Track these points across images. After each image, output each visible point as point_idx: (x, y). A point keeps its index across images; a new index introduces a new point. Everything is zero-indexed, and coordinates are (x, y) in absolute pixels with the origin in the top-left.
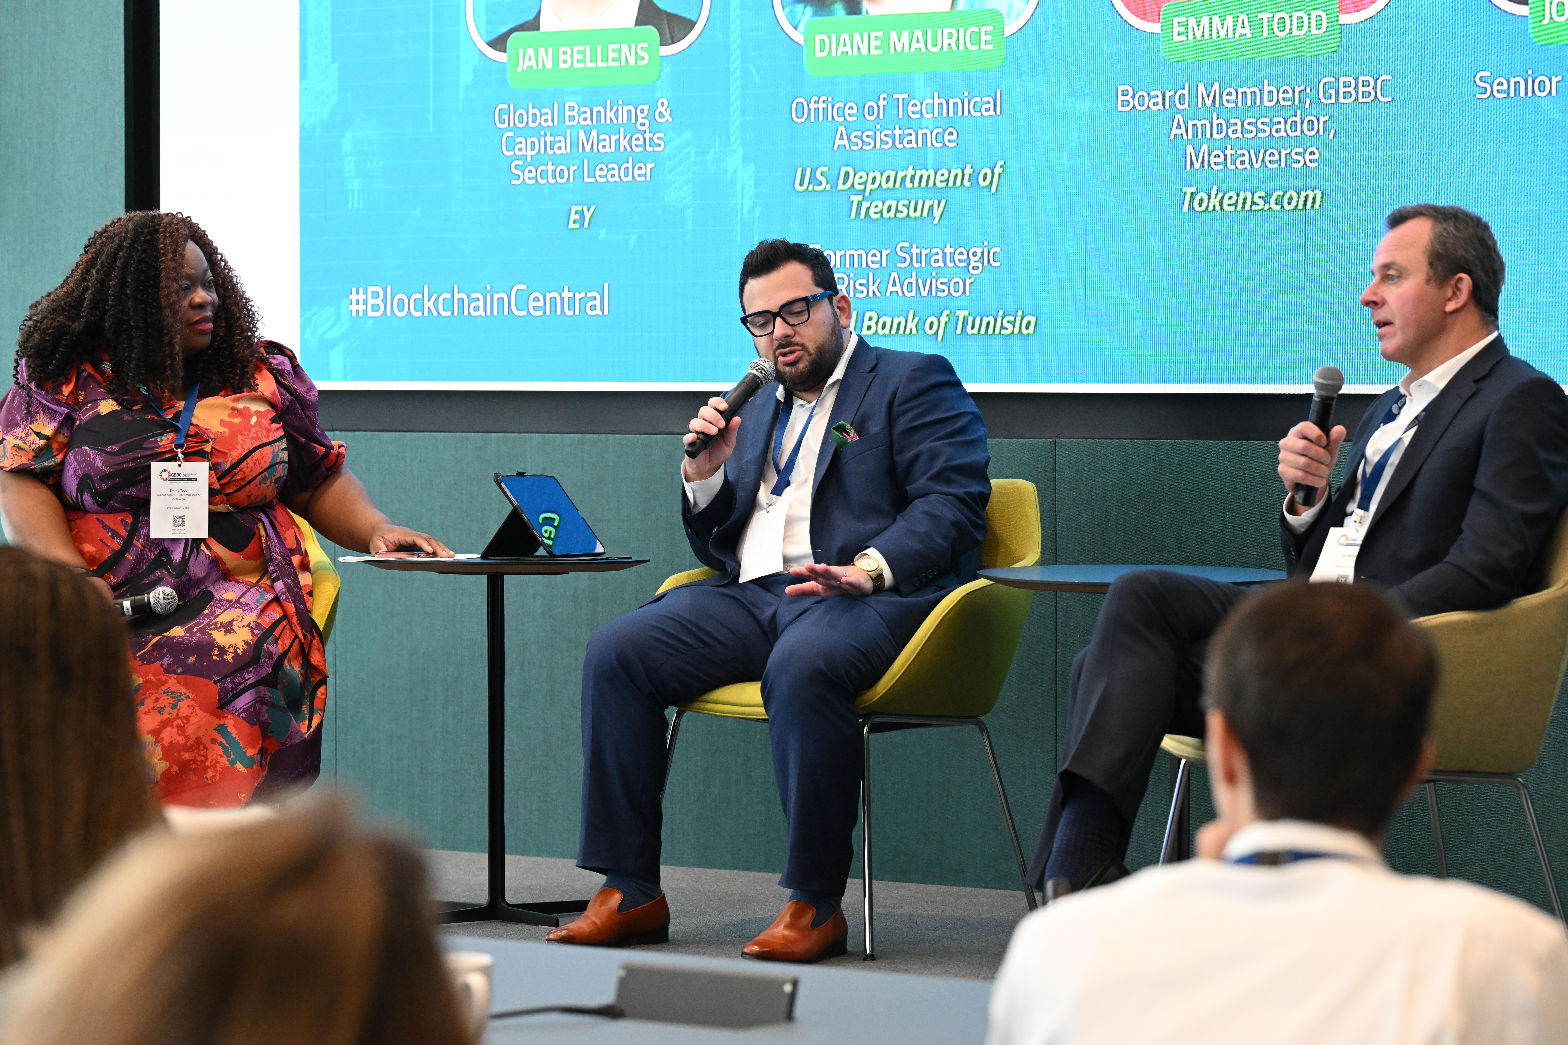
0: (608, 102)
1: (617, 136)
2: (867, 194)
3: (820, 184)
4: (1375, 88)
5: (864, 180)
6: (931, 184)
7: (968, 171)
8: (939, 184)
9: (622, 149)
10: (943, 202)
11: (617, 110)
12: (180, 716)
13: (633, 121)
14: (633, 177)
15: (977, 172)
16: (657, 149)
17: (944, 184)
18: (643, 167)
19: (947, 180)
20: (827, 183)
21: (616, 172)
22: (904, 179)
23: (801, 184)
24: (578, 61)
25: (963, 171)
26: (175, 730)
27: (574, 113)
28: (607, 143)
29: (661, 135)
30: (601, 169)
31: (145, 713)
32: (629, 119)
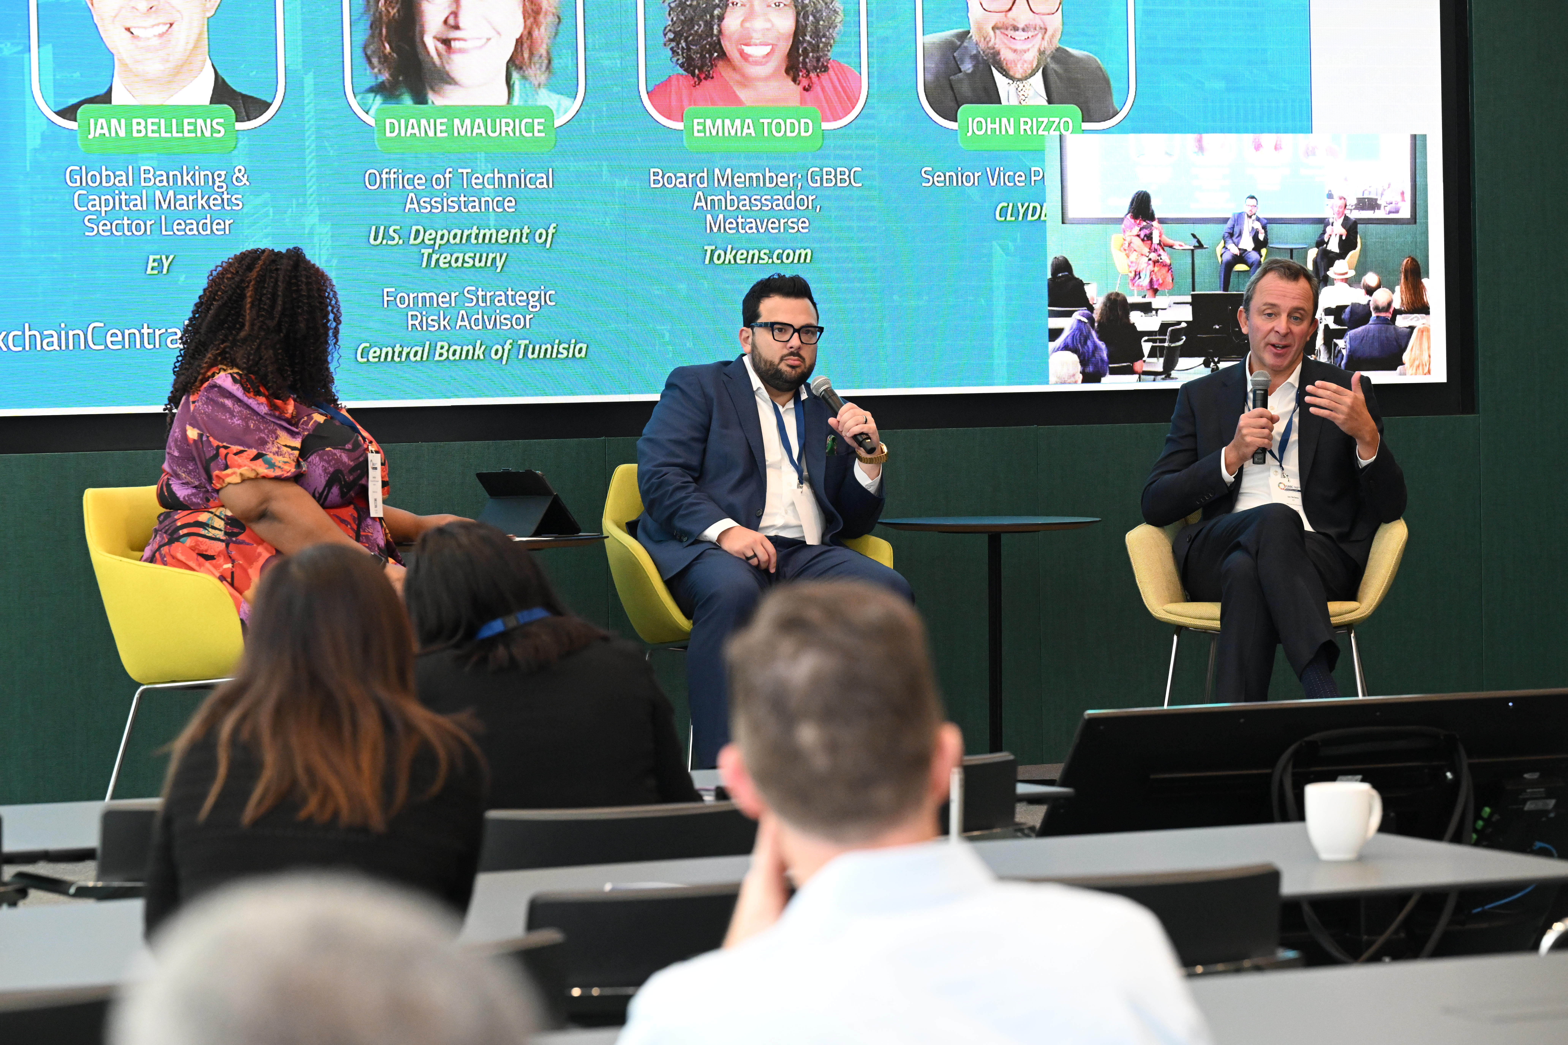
0: (185, 168)
1: (195, 197)
2: (436, 247)
3: (394, 239)
5: (433, 236)
6: (493, 240)
7: (526, 231)
8: (500, 241)
9: (200, 207)
10: (505, 255)
11: (194, 174)
13: (211, 183)
14: (212, 231)
15: (533, 232)
16: (234, 208)
17: (505, 241)
18: (222, 223)
19: (508, 238)
20: (400, 239)
21: (194, 227)
22: (469, 236)
23: (376, 239)
24: (153, 131)
25: (521, 231)
27: (150, 176)
28: (185, 202)
29: (240, 196)
30: (179, 224)
32: (206, 182)
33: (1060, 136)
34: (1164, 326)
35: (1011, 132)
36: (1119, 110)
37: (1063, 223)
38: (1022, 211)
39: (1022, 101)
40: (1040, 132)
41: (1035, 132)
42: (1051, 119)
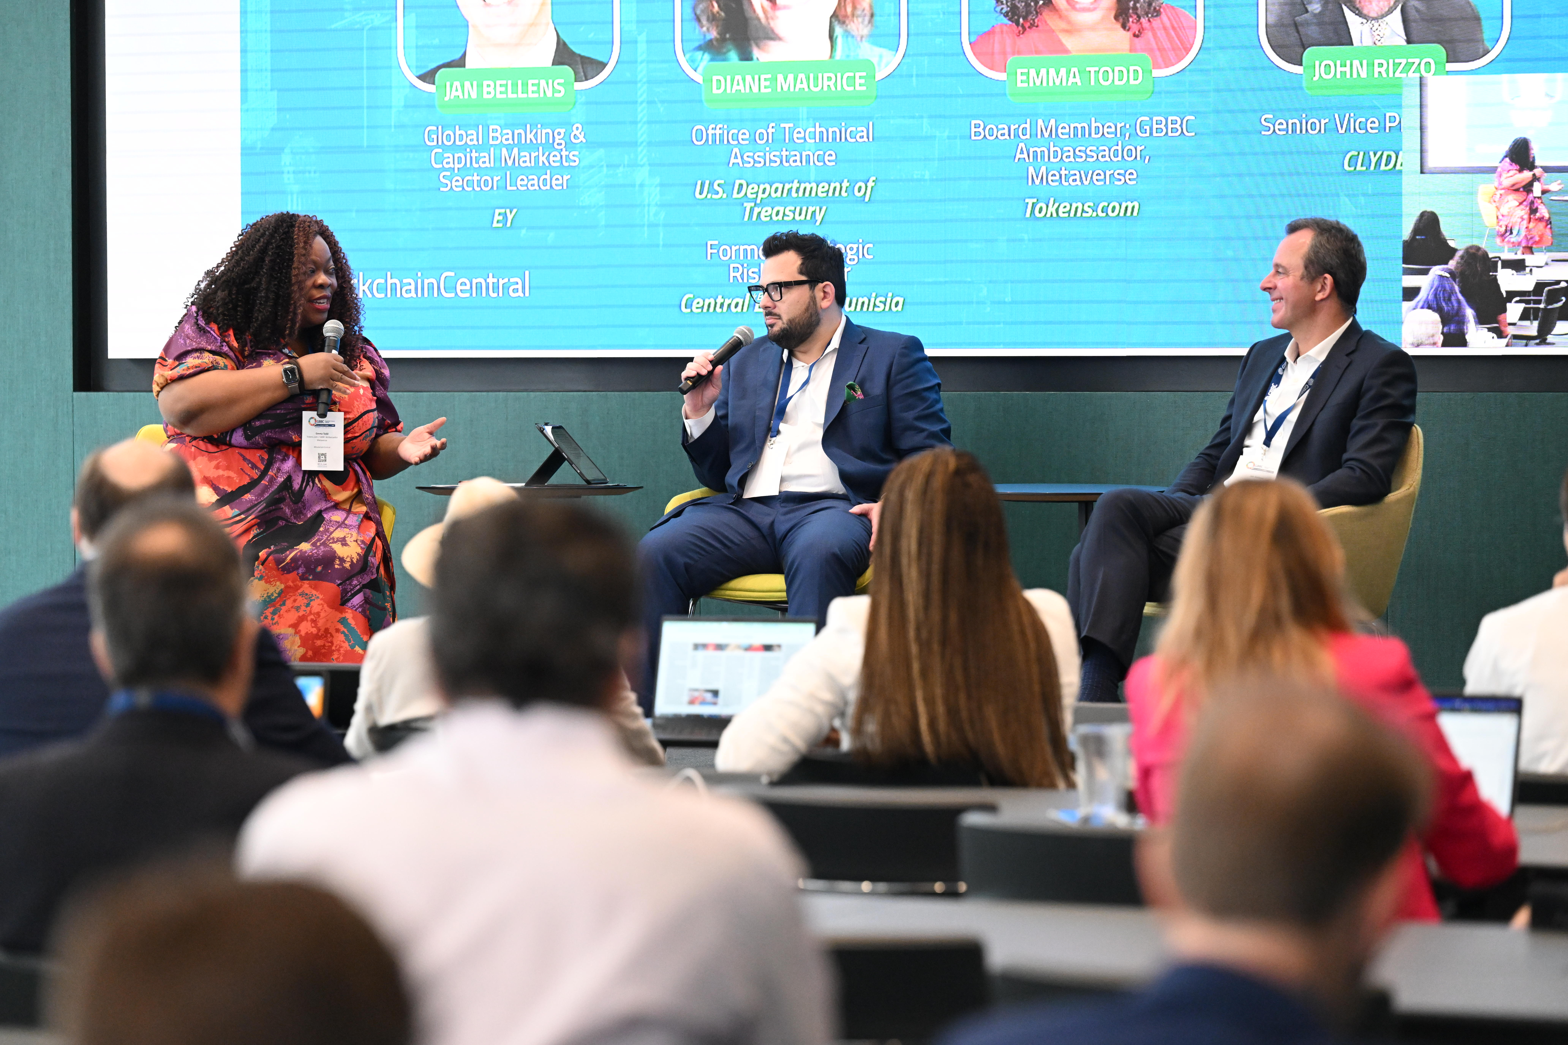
0: (528, 126)
1: (537, 154)
2: (758, 201)
3: (717, 193)
4: (1181, 125)
5: (756, 190)
6: (813, 194)
7: (845, 184)
8: (820, 194)
9: (541, 164)
10: (824, 209)
11: (536, 132)
12: (312, 612)
13: (551, 141)
14: (551, 186)
15: (852, 185)
16: (572, 164)
17: (825, 194)
18: (560, 178)
19: (828, 191)
20: (724, 193)
21: (536, 182)
22: (790, 190)
23: (701, 193)
24: (501, 93)
25: (841, 185)
26: (309, 623)
27: (498, 134)
28: (527, 159)
30: (522, 180)
31: (286, 611)
32: (547, 140)
33: (1421, 78)
34: (1540, 287)
35: (1364, 74)
36: (1490, 49)
37: (1422, 172)
38: (1374, 160)
39: (1377, 42)
40: (1397, 75)
41: (1391, 75)
42: (1410, 60)
